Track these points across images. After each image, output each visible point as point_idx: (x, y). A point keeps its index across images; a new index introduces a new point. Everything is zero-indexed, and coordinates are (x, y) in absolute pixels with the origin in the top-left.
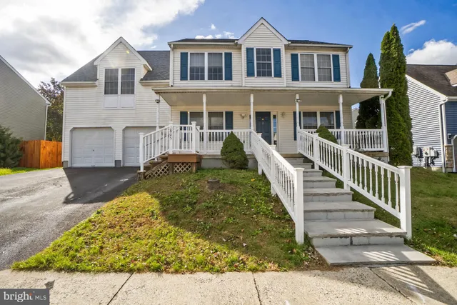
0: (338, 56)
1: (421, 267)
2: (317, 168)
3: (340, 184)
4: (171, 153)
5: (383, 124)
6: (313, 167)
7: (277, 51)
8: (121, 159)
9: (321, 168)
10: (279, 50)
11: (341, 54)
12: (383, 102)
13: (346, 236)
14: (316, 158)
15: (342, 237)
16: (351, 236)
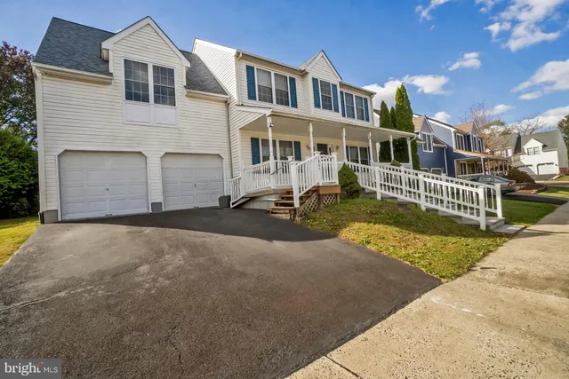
4: (321, 184)
7: (335, 86)
8: (161, 201)
10: (336, 86)
12: (409, 142)
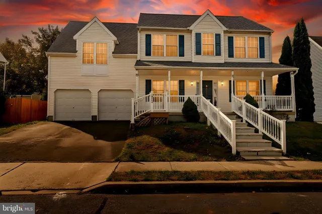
0: (263, 38)
1: (284, 161)
2: (244, 122)
3: (257, 131)
4: (152, 111)
5: (292, 92)
6: (242, 121)
8: (97, 115)
9: (246, 122)
10: (219, 35)
11: (266, 37)
12: (292, 76)
13: (255, 151)
14: (244, 116)
15: (253, 152)
16: (258, 152)
